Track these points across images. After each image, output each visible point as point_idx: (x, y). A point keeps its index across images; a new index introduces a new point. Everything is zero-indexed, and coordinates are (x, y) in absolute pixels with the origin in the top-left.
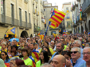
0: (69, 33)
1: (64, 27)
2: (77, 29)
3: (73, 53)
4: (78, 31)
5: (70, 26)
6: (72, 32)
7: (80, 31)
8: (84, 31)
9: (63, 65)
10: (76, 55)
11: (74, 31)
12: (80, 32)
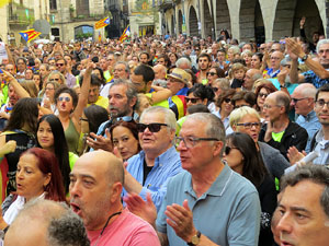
0: (144, 33)
1: (126, 7)
2: (173, 18)
3: (147, 130)
4: (177, 25)
5: (150, 7)
6: (153, 26)
7: (186, 28)
8: (200, 26)
9: (115, 190)
10: (156, 138)
11: (164, 25)
12: (184, 30)
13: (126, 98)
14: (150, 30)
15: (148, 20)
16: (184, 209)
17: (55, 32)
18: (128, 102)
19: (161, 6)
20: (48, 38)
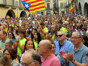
5: (63, 7)
11: (67, 11)
13: (55, 28)
14: (64, 12)
15: (63, 10)
16: (71, 54)
17: (42, 13)
18: (56, 29)
19: (66, 7)
20: (40, 14)
